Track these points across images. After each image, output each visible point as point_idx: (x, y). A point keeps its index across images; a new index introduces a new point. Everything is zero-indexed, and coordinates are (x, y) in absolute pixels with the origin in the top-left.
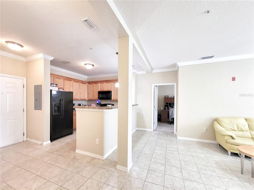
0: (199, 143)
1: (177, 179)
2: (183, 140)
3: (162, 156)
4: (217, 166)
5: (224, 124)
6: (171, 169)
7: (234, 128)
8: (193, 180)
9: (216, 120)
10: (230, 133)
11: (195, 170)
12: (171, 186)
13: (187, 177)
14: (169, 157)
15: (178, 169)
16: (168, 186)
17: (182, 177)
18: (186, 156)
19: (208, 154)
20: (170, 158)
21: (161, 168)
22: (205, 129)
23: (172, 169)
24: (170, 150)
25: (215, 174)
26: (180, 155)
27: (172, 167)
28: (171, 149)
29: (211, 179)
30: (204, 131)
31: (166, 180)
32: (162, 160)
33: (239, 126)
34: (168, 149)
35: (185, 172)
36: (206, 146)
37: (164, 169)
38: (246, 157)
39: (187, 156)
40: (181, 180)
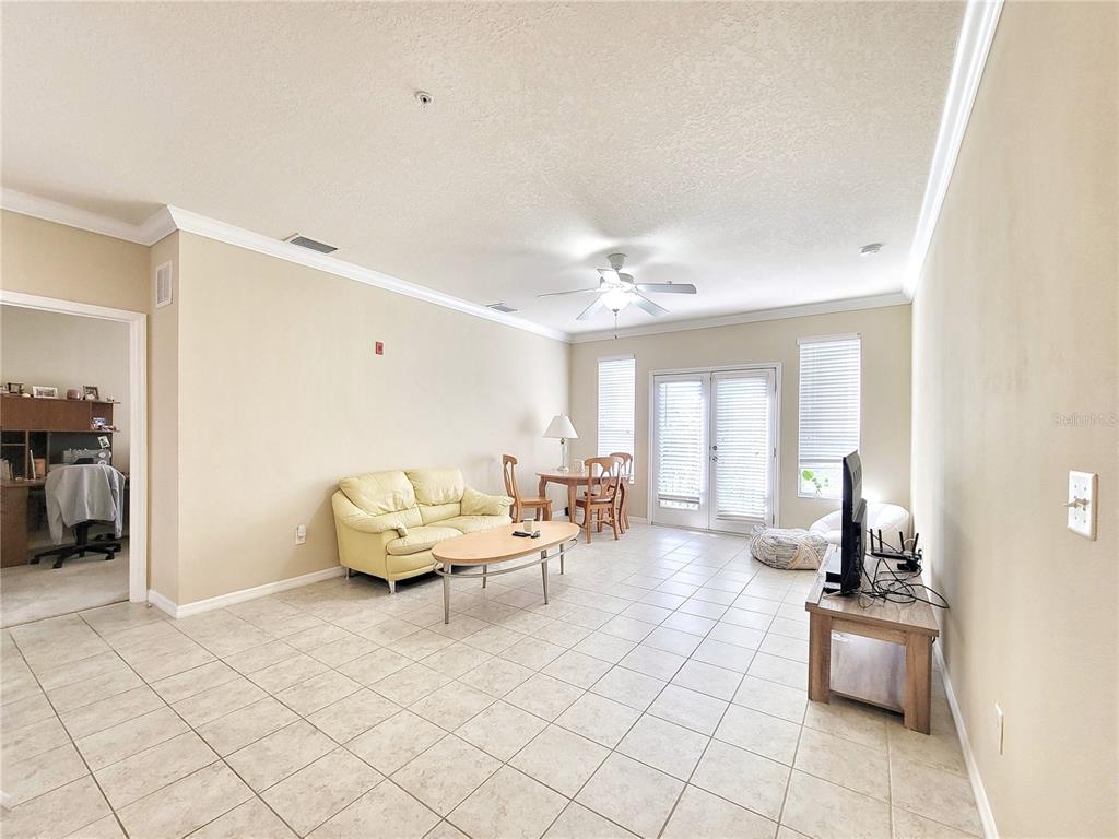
0: (285, 596)
1: (323, 764)
2: (212, 613)
3: (163, 738)
4: (391, 638)
5: (364, 498)
6: (269, 753)
7: (387, 505)
8: (372, 724)
9: (338, 488)
10: (396, 521)
11: (348, 690)
12: (325, 810)
13: (346, 730)
14: (206, 720)
15: (294, 732)
16: (316, 818)
17: (333, 745)
18: (279, 666)
19: (341, 617)
20: (217, 715)
21: (214, 792)
22: (302, 531)
23: (267, 749)
24: (184, 688)
25: (404, 662)
26: (256, 677)
27: (265, 742)
28: (181, 680)
29: (407, 682)
30: (297, 542)
31: (285, 810)
32: (183, 756)
33: (398, 496)
34: (167, 691)
35: (327, 719)
36: (316, 595)
37: (234, 784)
38: (456, 569)
39: (285, 664)
40: (342, 755)
